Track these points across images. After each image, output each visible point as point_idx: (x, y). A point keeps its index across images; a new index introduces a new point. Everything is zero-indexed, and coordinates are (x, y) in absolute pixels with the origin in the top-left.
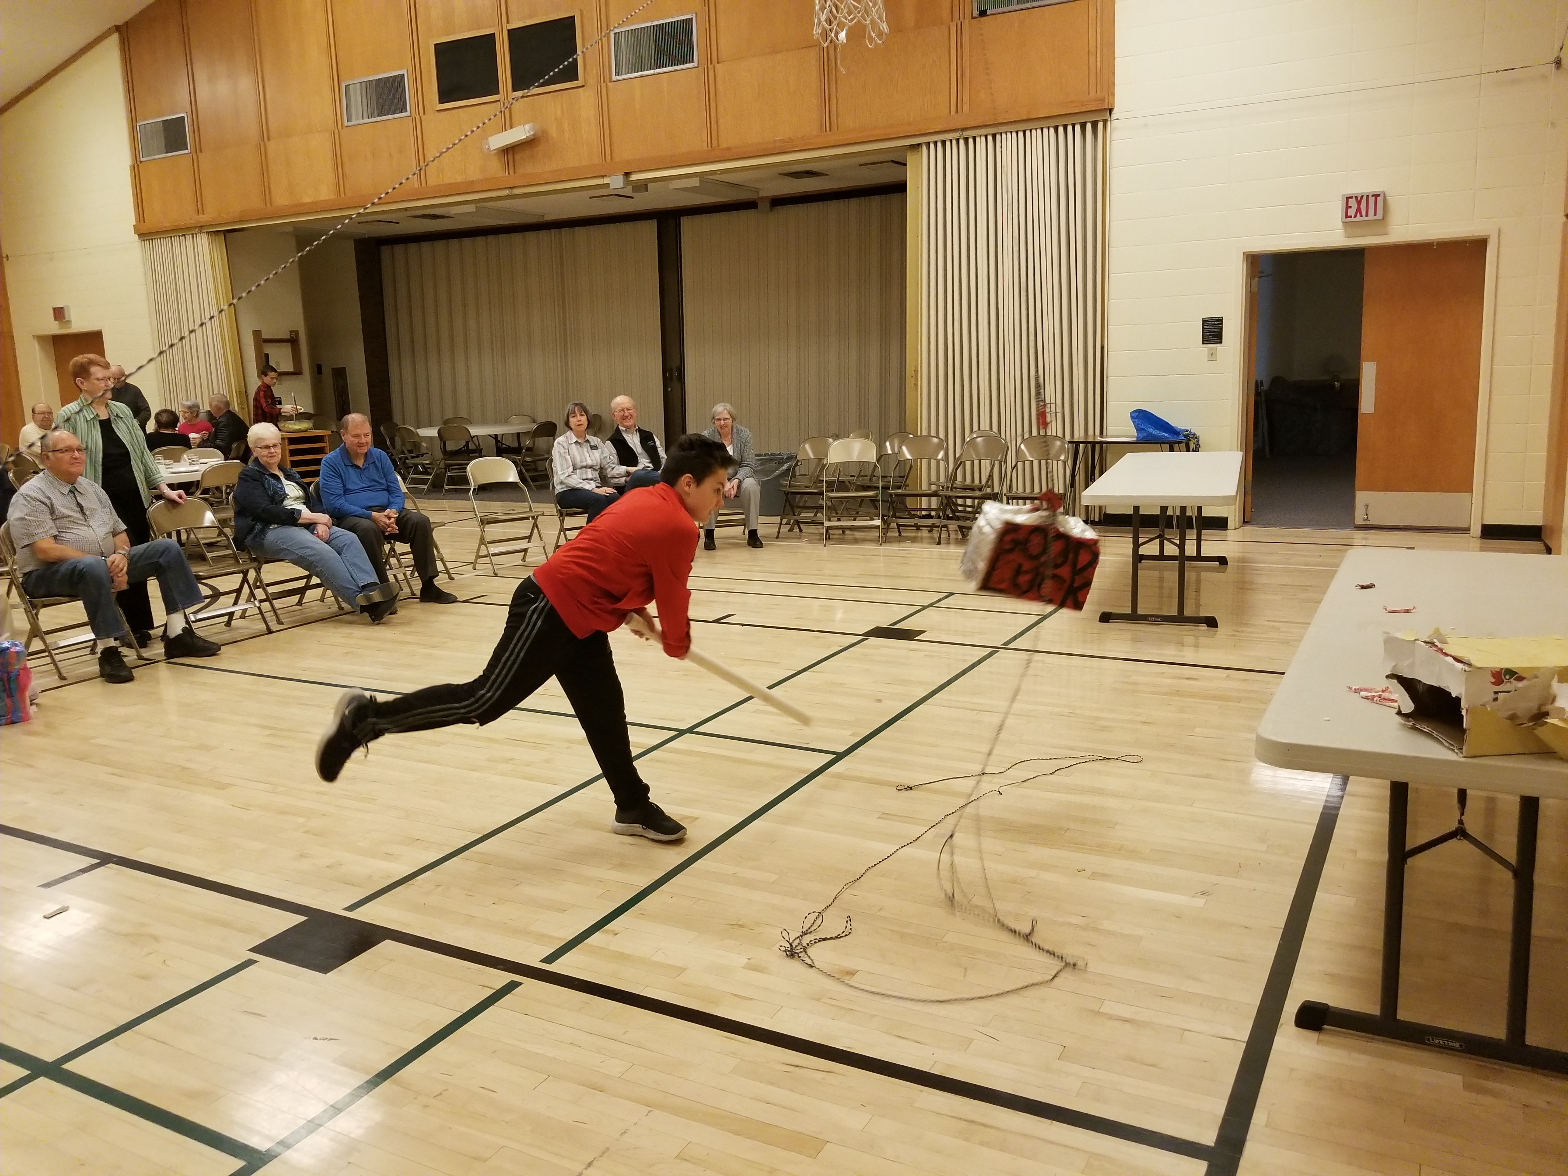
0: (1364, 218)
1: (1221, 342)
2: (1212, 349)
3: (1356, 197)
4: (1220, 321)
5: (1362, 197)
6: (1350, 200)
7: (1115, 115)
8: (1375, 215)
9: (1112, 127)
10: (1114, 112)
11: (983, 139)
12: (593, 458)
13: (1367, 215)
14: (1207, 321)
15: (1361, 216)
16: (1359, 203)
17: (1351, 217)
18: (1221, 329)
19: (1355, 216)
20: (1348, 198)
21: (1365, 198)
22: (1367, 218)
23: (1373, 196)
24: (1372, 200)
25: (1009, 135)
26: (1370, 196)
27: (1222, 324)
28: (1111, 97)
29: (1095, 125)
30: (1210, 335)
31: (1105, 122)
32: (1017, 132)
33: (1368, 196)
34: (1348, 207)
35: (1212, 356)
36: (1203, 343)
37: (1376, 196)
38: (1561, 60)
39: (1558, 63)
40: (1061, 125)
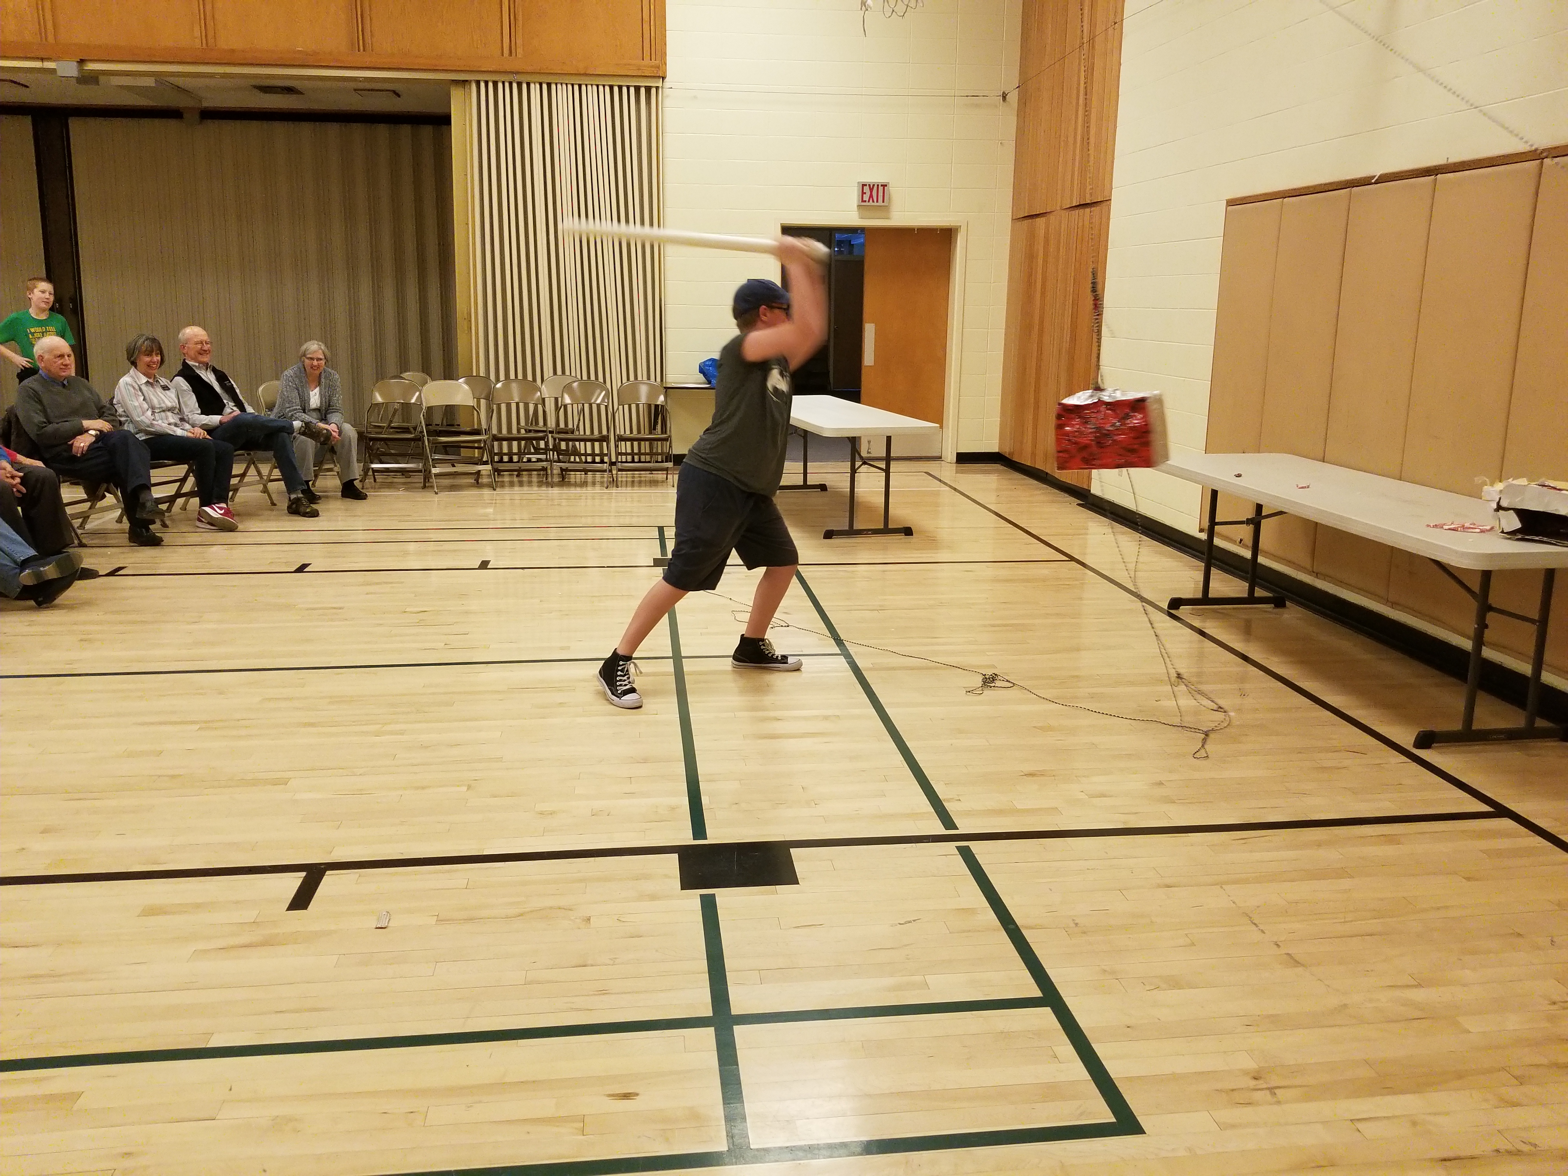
0: (874, 204)
3: (870, 185)
5: (874, 185)
6: (865, 187)
7: (668, 82)
8: (884, 201)
9: (665, 95)
10: (666, 80)
11: (538, 86)
12: (169, 399)
13: (877, 202)
15: (873, 201)
16: (871, 190)
17: (866, 201)
19: (869, 201)
20: (864, 185)
21: (876, 187)
22: (877, 204)
23: (881, 185)
24: (881, 189)
25: (564, 86)
28: (664, 65)
29: (648, 89)
31: (657, 88)
32: (573, 85)
33: (878, 185)
34: (864, 193)
37: (884, 186)
38: (1007, 95)
39: (1004, 97)
40: (616, 85)
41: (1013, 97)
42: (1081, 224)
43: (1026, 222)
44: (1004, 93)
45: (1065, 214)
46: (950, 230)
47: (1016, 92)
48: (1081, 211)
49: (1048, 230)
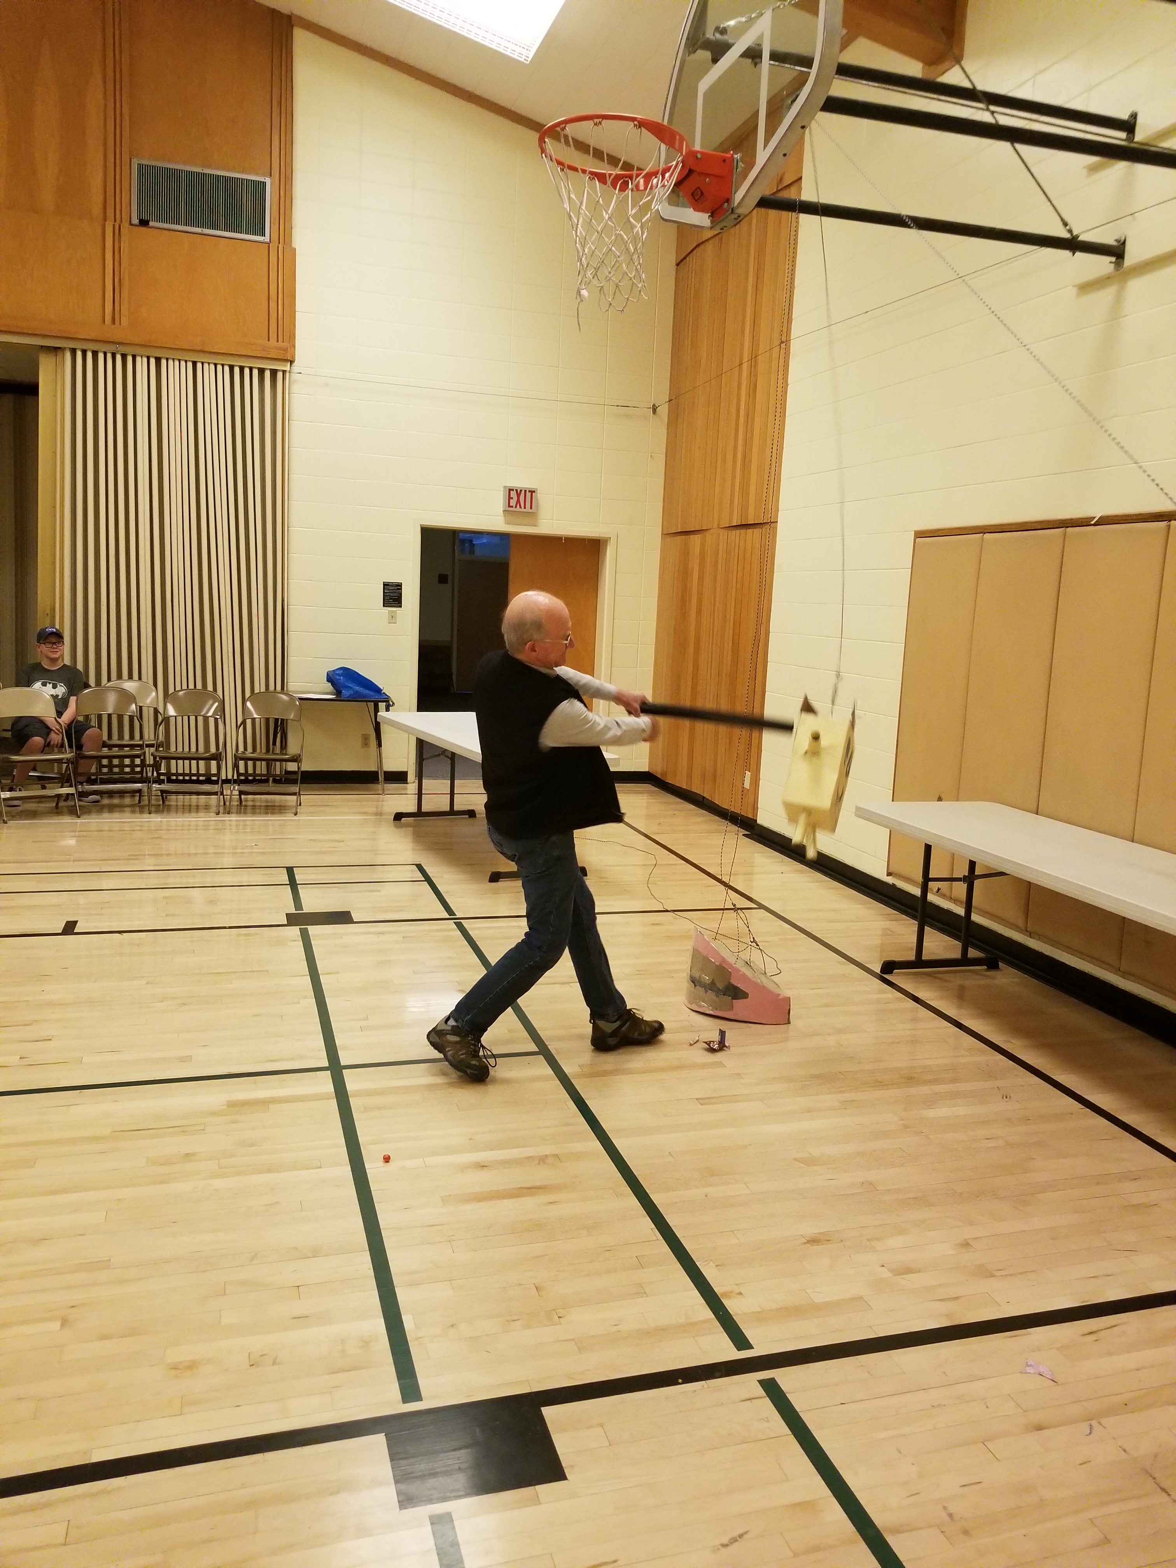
0: (523, 510)
1: (401, 607)
2: (392, 611)
3: (517, 490)
4: (399, 586)
5: (521, 491)
6: (511, 492)
7: (296, 367)
8: (531, 508)
9: (292, 380)
10: (295, 364)
11: (145, 360)
13: (525, 508)
14: (387, 585)
15: (520, 507)
16: (518, 495)
17: (512, 507)
18: (401, 594)
19: (516, 507)
20: (510, 490)
21: (523, 492)
22: (525, 510)
23: (529, 491)
24: (528, 494)
26: (527, 492)
27: (401, 589)
28: (292, 349)
29: (274, 373)
30: (390, 599)
31: (284, 372)
32: (186, 362)
33: (525, 491)
34: (510, 498)
35: (392, 618)
36: (384, 606)
37: (532, 492)
38: (657, 408)
39: (654, 409)
40: (237, 366)
41: (663, 410)
42: (742, 545)
43: (679, 538)
44: (654, 405)
45: (724, 534)
46: (600, 540)
47: (667, 405)
48: (743, 531)
49: (704, 549)
